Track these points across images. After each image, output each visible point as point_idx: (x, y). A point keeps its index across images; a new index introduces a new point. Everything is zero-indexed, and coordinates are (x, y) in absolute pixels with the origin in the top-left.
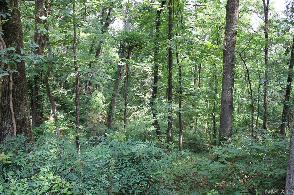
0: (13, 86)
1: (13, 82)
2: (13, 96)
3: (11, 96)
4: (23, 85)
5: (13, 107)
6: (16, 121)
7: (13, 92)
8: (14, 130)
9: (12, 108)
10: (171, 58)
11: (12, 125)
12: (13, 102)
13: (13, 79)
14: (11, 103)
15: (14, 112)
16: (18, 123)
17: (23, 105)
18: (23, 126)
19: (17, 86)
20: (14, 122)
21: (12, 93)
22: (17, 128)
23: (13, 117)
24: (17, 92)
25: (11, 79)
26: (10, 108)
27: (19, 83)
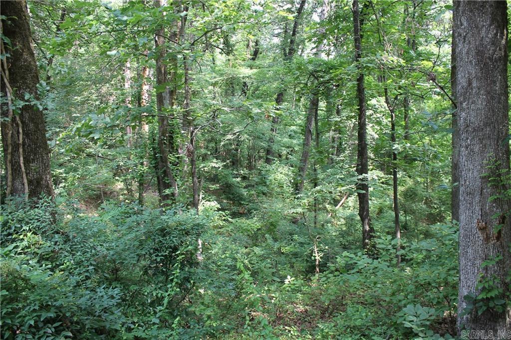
0: (24, 139)
1: (23, 135)
2: (24, 150)
3: (21, 150)
4: (38, 137)
5: (24, 164)
6: (27, 180)
7: (24, 146)
8: (25, 191)
9: (22, 165)
10: (361, 96)
11: (23, 184)
12: (24, 158)
13: (23, 131)
14: (22, 158)
15: (26, 169)
16: (30, 182)
17: (37, 161)
18: (36, 187)
19: (29, 139)
20: (25, 181)
21: (22, 147)
22: (29, 188)
23: (24, 175)
24: (29, 145)
25: (21, 131)
26: (20, 165)
27: (32, 135)
